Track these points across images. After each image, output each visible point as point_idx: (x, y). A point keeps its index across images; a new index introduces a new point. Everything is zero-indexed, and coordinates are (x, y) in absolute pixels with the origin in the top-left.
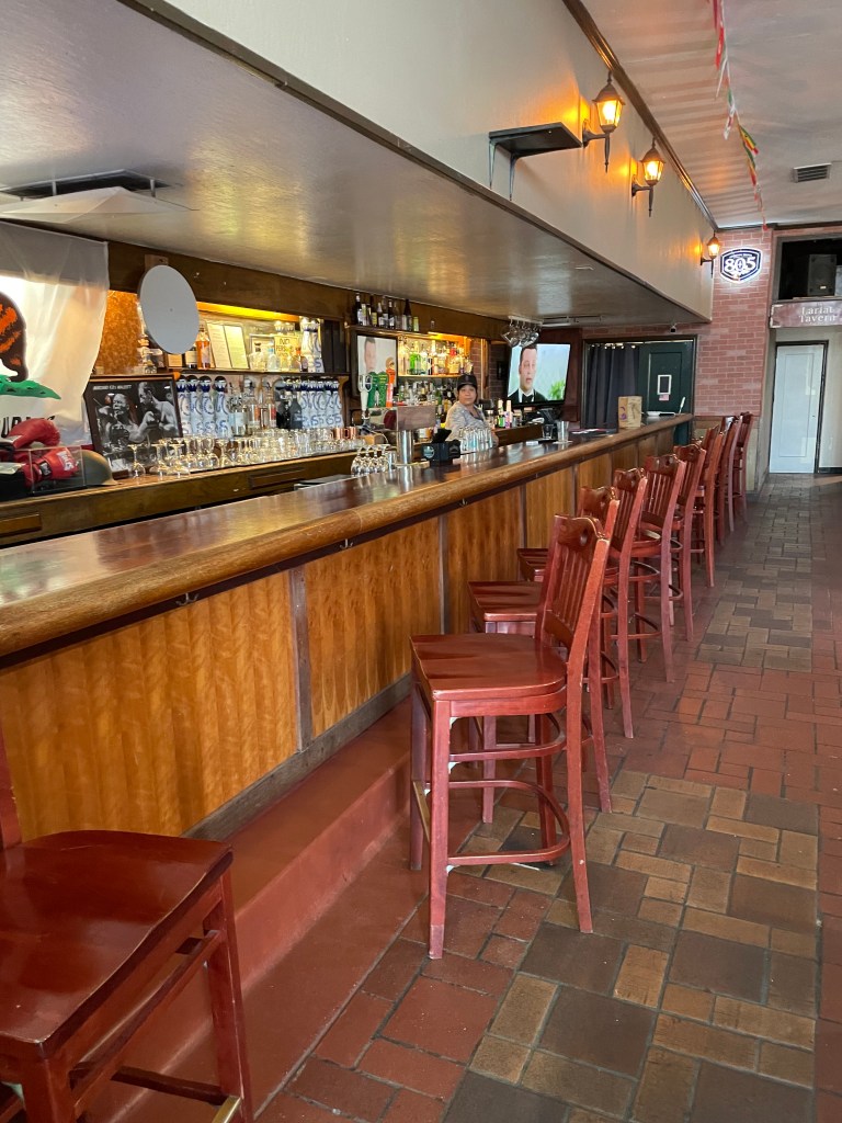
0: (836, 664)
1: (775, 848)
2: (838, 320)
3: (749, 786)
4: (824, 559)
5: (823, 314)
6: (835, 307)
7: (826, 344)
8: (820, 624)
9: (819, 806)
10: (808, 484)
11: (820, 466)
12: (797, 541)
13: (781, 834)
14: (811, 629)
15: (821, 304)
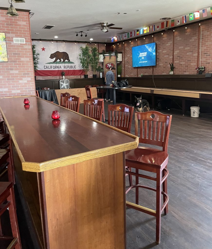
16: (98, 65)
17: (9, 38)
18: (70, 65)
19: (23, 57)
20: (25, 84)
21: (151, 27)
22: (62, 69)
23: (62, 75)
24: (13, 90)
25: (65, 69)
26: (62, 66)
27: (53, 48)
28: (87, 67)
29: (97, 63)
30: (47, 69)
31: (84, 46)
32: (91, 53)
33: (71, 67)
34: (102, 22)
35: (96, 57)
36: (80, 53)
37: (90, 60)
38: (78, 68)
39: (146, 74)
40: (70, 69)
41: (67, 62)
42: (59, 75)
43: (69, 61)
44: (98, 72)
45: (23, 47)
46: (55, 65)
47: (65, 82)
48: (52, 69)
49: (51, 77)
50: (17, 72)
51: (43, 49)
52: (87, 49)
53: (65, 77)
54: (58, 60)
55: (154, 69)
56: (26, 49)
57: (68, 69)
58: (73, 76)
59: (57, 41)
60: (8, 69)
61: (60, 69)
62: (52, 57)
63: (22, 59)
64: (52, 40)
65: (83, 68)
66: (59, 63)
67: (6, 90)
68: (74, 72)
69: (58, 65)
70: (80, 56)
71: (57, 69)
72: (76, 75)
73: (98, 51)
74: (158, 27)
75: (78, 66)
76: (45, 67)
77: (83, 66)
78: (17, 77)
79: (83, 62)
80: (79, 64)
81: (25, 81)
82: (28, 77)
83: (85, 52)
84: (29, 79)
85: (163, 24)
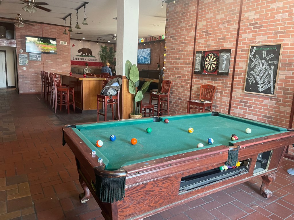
0: (24, 136)
1: (17, 189)
2: (8, 45)
3: (6, 175)
4: (15, 110)
5: (3, 43)
6: (7, 41)
7: (5, 51)
8: (16, 127)
9: (27, 174)
10: (5, 91)
11: (8, 85)
12: (6, 106)
13: (18, 186)
14: (15, 129)
15: (3, 40)
16: (113, 60)
17: (58, 41)
18: (92, 58)
19: (65, 52)
20: (65, 67)
21: (145, 39)
22: (87, 61)
23: (86, 65)
24: (58, 70)
25: (89, 61)
26: (87, 59)
27: (80, 45)
28: (105, 61)
29: (112, 59)
30: (75, 60)
31: (104, 45)
32: (108, 51)
33: (93, 60)
34: (113, 34)
35: (112, 54)
36: (100, 50)
37: (108, 56)
38: (98, 61)
39: (145, 69)
40: (92, 61)
41: (90, 56)
42: (84, 65)
43: (92, 55)
44: (114, 65)
45: (65, 47)
46: (81, 57)
47: (88, 70)
48: (79, 60)
49: (78, 66)
50: (61, 60)
51: (73, 46)
52: (105, 48)
53: (88, 67)
54: (84, 54)
55: (150, 66)
56: (67, 48)
57: (91, 61)
58: (94, 67)
59: (83, 40)
60: (56, 58)
61: (85, 61)
62: (79, 51)
63: (65, 53)
64: (80, 40)
65: (102, 62)
66: (84, 56)
67: (55, 70)
68: (95, 64)
69: (83, 57)
70: (100, 52)
71: (82, 61)
72: (96, 66)
73: (114, 50)
74: (148, 40)
75: (98, 59)
76: (74, 59)
77: (102, 60)
78: (61, 63)
79: (102, 57)
80: (99, 58)
81: (65, 66)
82: (67, 63)
83: (104, 50)
84: (68, 65)
85: (150, 38)
